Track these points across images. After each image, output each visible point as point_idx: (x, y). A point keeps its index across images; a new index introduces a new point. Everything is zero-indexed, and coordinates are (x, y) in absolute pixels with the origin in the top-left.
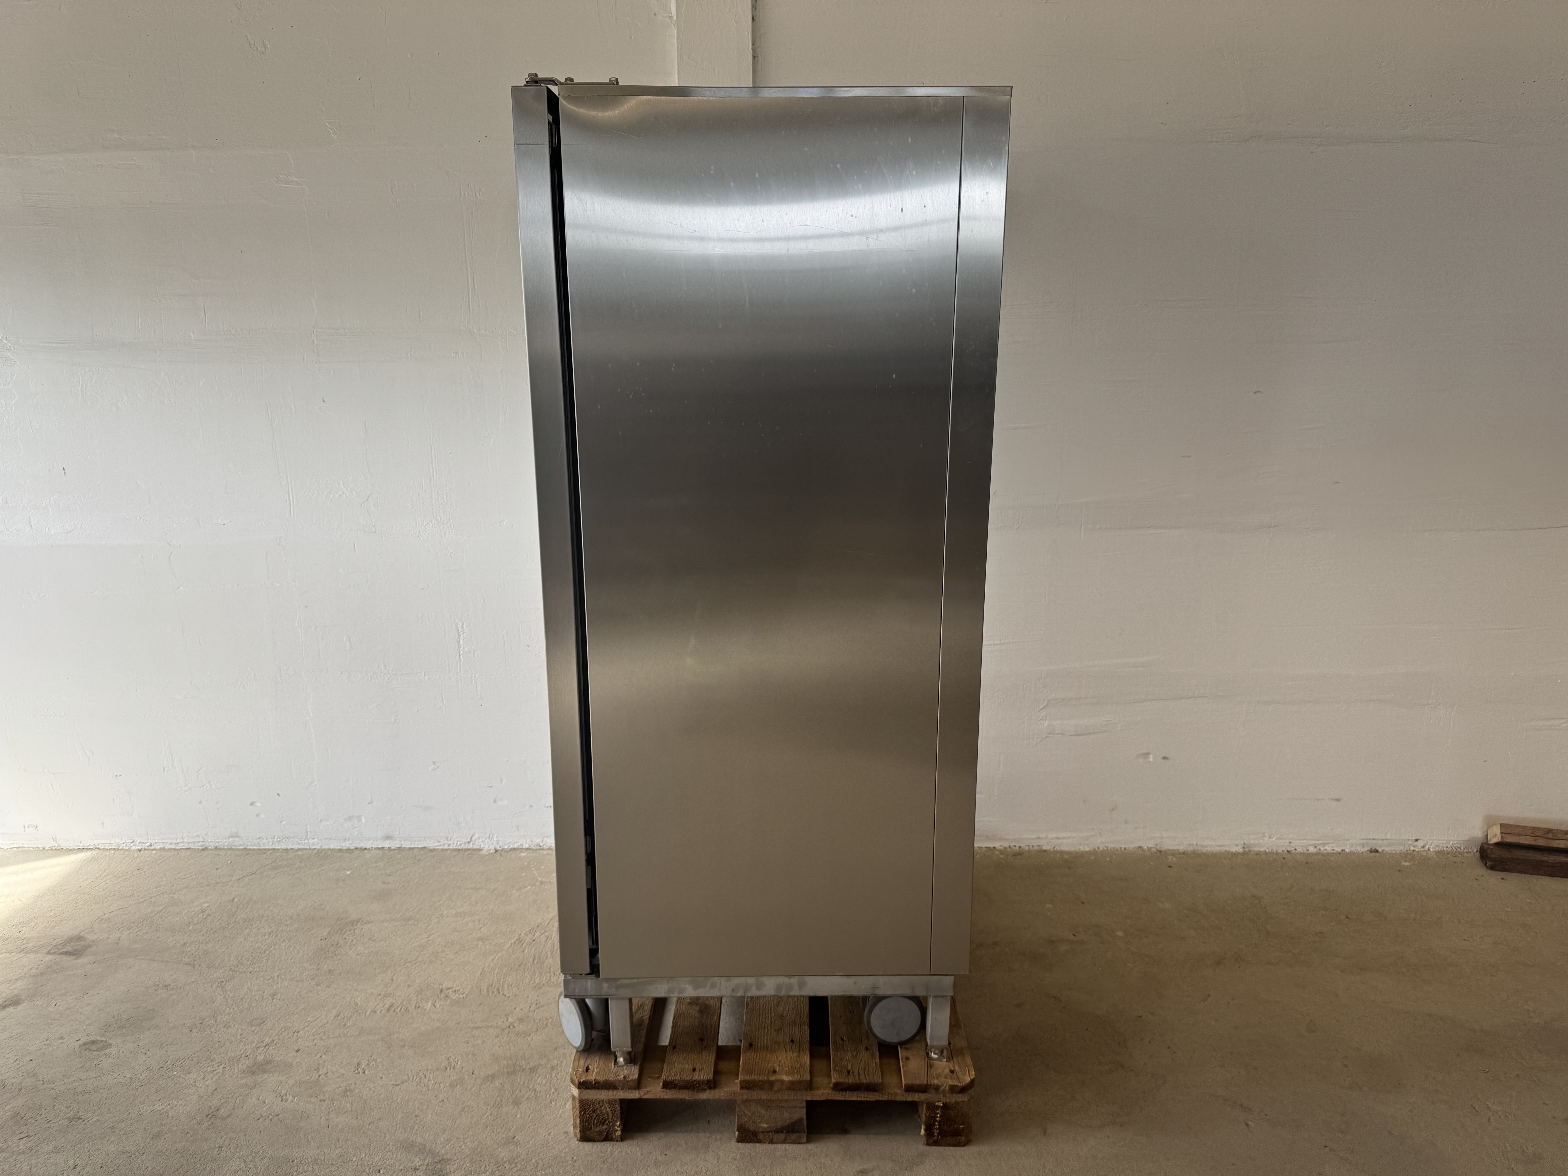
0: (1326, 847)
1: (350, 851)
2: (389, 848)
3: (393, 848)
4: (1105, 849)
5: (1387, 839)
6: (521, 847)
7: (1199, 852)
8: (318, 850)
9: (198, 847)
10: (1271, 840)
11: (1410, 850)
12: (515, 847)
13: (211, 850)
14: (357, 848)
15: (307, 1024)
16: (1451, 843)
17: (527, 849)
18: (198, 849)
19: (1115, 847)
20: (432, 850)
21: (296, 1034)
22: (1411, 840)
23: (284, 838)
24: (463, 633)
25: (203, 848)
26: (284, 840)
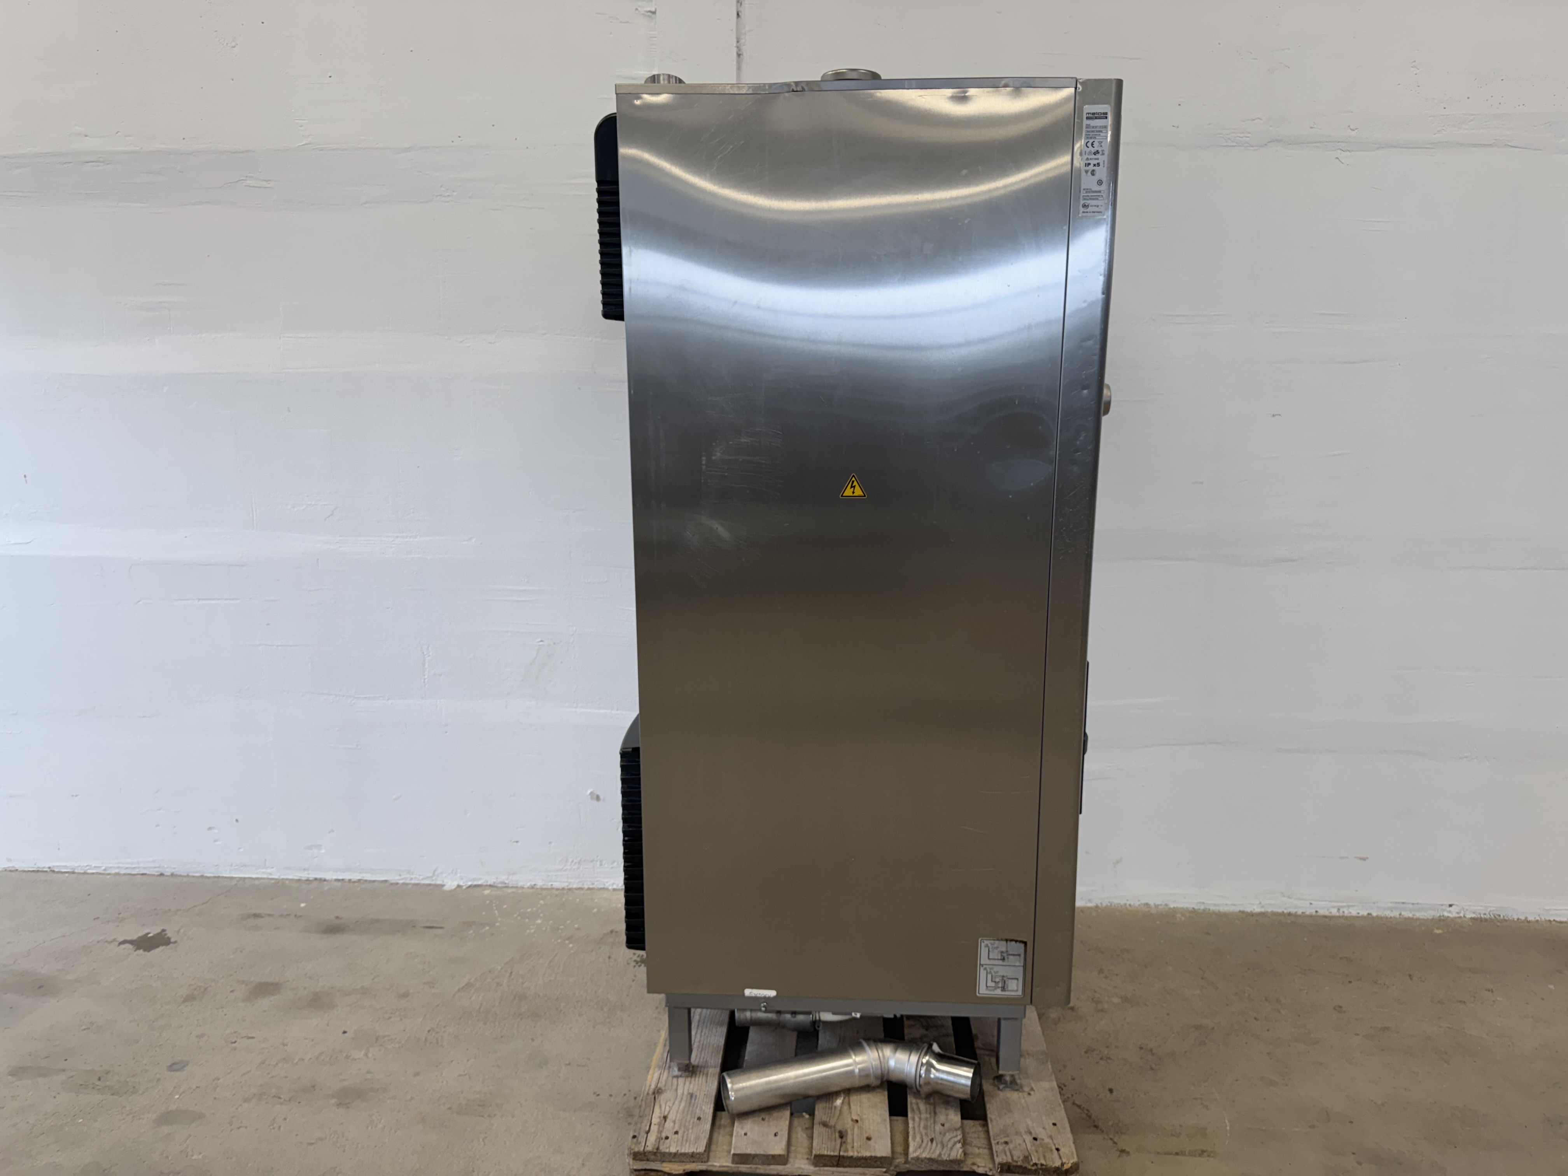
0: (1350, 910)
1: (308, 882)
2: (350, 880)
3: (354, 880)
4: (1109, 904)
5: (1418, 904)
6: (485, 884)
7: (1211, 911)
8: (276, 879)
9: (153, 873)
10: (1291, 900)
11: (1443, 916)
12: (479, 883)
13: (167, 876)
14: (316, 879)
15: (229, 1071)
16: (1489, 910)
17: (491, 886)
18: (154, 875)
19: (1120, 904)
20: (392, 884)
21: (216, 1081)
22: (1445, 905)
23: (242, 866)
24: (429, 656)
25: (159, 873)
26: (242, 868)
